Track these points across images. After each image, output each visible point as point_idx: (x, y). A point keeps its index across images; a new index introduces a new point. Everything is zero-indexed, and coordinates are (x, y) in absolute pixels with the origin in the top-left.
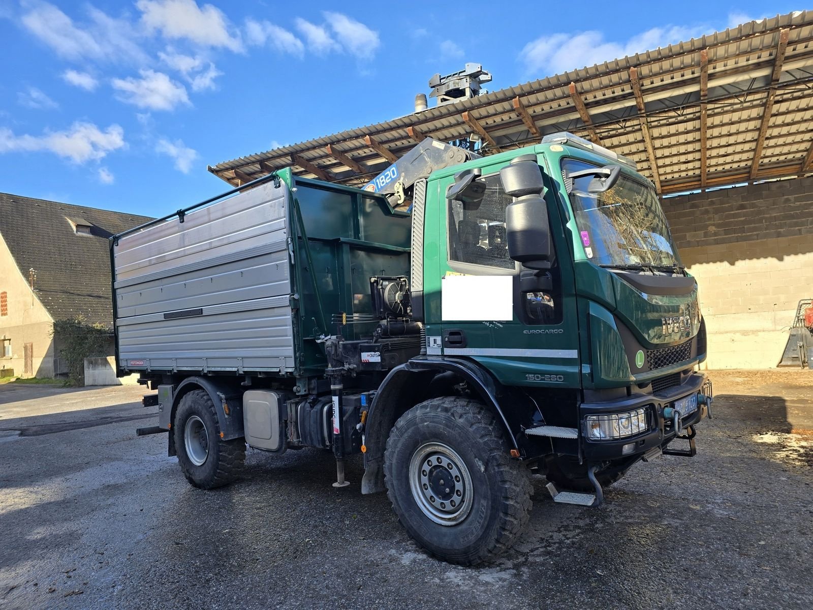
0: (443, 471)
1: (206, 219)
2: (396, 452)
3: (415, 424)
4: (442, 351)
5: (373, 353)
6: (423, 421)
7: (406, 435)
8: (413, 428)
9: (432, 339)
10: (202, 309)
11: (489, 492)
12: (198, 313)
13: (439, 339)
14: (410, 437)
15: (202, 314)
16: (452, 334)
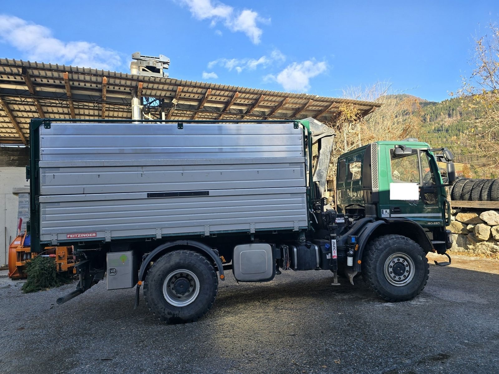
0: (400, 264)
1: (217, 132)
2: (379, 260)
3: (390, 246)
4: (390, 215)
5: (339, 218)
6: (394, 244)
7: (385, 252)
8: (389, 248)
9: (384, 211)
10: (209, 191)
11: (424, 267)
12: (206, 194)
13: (388, 211)
14: (386, 252)
15: (209, 195)
16: (395, 208)
